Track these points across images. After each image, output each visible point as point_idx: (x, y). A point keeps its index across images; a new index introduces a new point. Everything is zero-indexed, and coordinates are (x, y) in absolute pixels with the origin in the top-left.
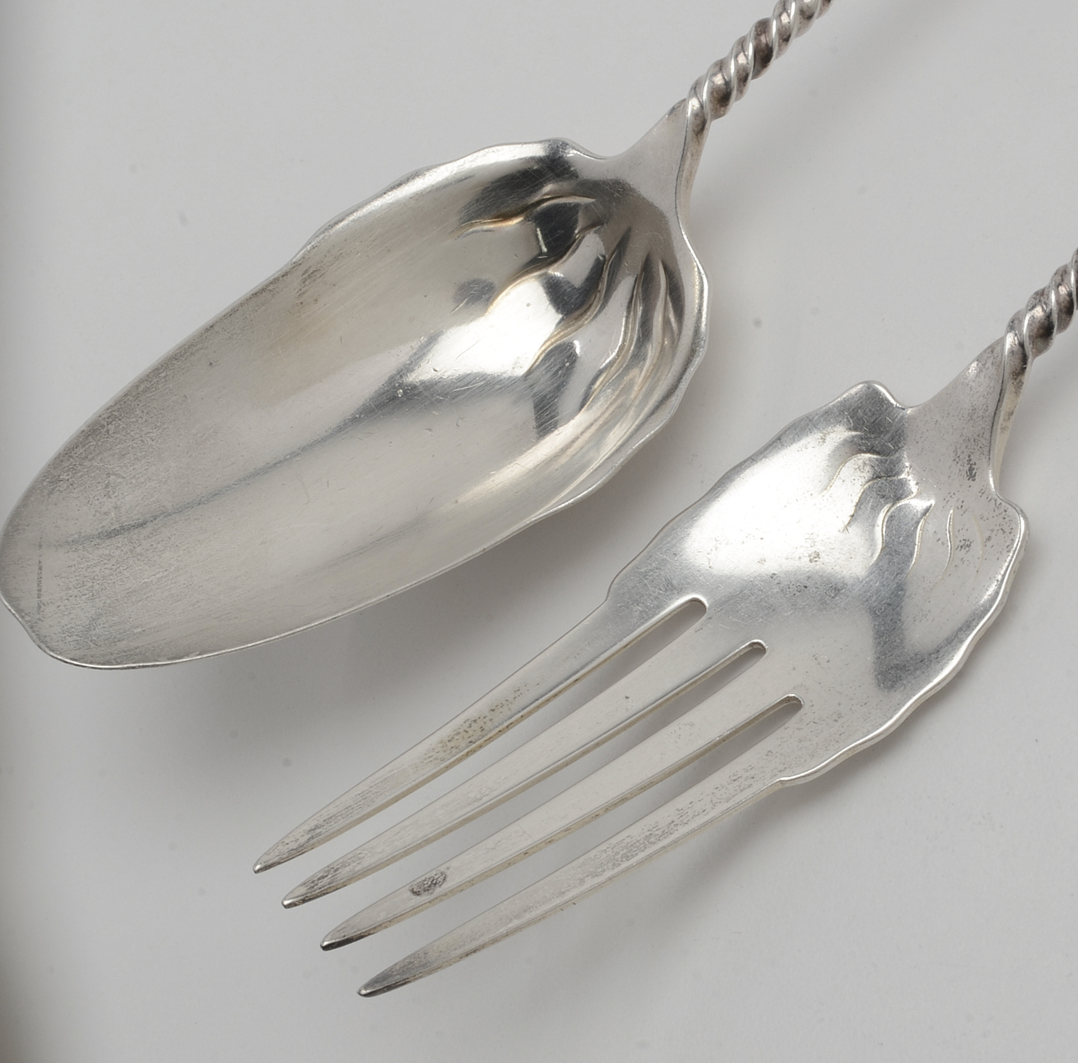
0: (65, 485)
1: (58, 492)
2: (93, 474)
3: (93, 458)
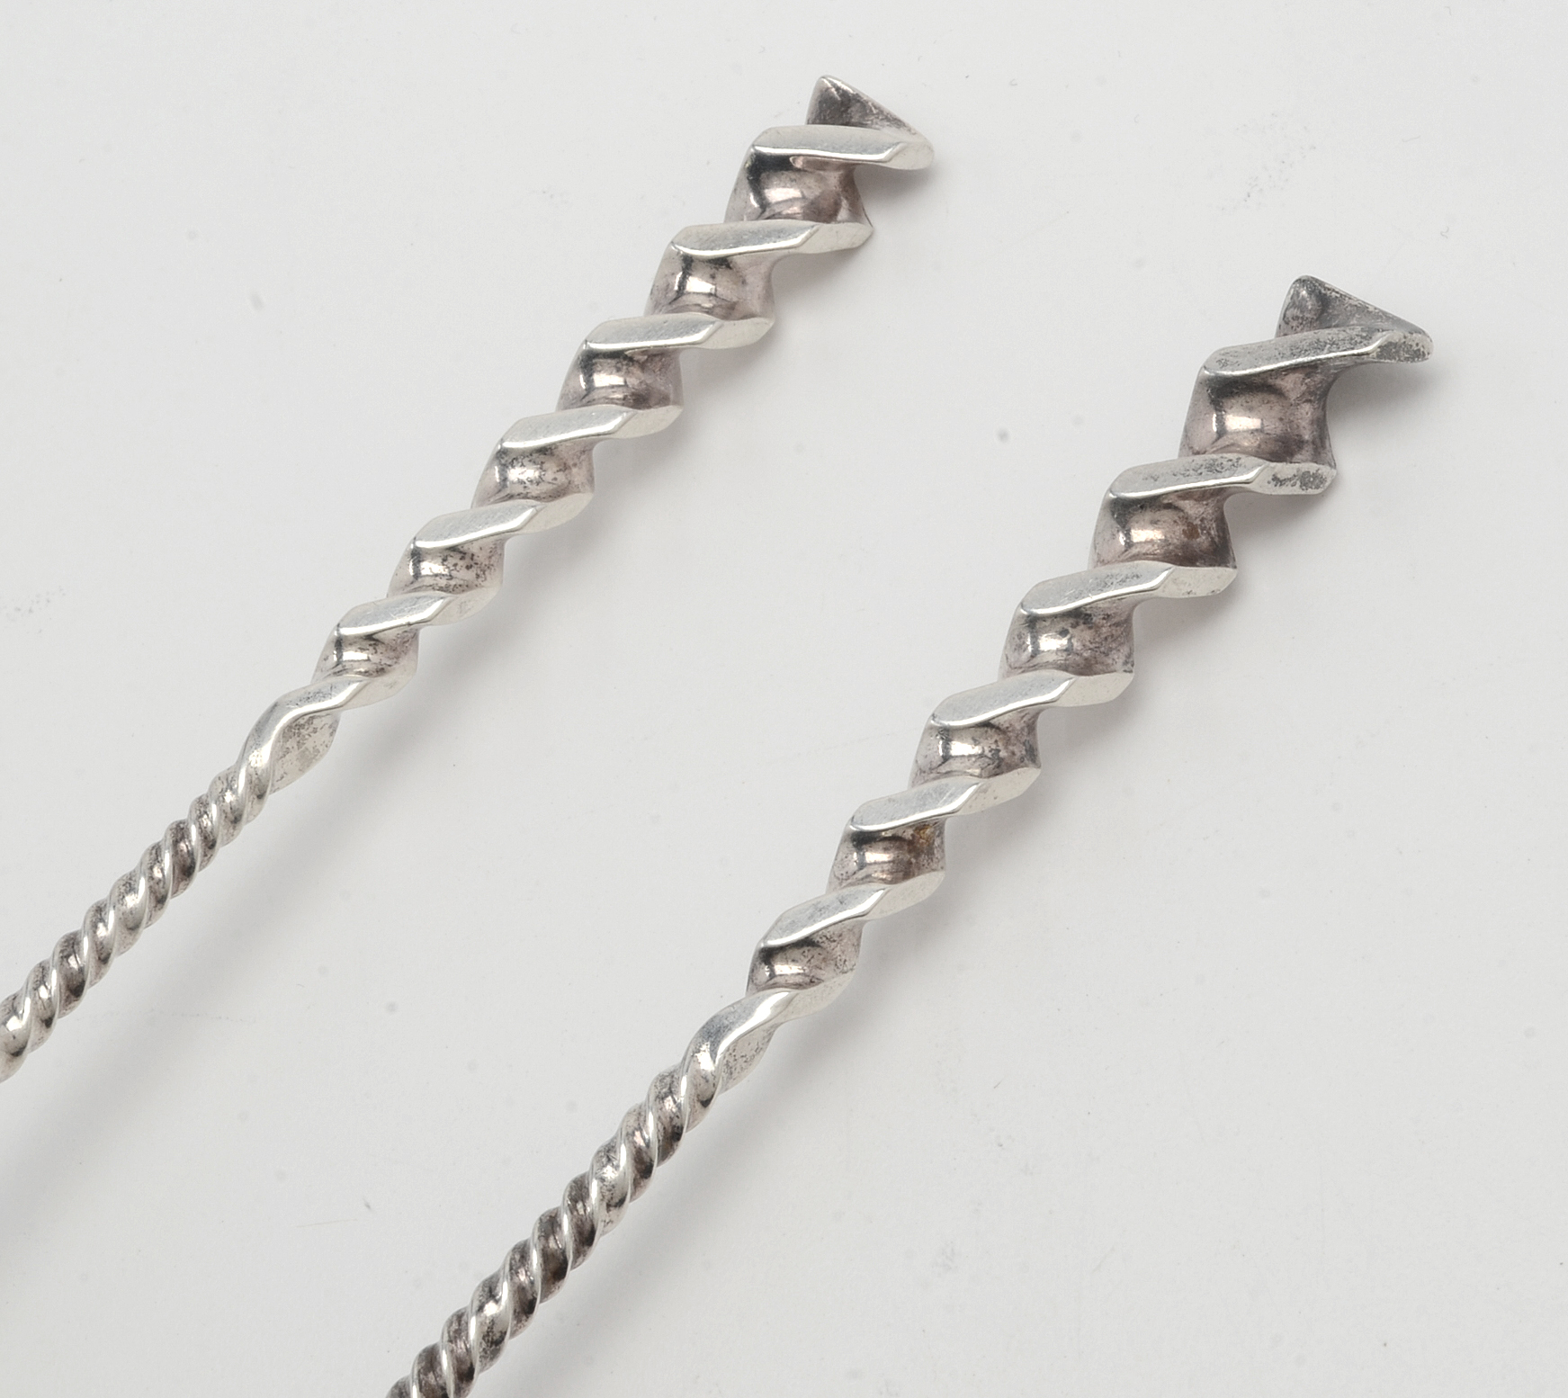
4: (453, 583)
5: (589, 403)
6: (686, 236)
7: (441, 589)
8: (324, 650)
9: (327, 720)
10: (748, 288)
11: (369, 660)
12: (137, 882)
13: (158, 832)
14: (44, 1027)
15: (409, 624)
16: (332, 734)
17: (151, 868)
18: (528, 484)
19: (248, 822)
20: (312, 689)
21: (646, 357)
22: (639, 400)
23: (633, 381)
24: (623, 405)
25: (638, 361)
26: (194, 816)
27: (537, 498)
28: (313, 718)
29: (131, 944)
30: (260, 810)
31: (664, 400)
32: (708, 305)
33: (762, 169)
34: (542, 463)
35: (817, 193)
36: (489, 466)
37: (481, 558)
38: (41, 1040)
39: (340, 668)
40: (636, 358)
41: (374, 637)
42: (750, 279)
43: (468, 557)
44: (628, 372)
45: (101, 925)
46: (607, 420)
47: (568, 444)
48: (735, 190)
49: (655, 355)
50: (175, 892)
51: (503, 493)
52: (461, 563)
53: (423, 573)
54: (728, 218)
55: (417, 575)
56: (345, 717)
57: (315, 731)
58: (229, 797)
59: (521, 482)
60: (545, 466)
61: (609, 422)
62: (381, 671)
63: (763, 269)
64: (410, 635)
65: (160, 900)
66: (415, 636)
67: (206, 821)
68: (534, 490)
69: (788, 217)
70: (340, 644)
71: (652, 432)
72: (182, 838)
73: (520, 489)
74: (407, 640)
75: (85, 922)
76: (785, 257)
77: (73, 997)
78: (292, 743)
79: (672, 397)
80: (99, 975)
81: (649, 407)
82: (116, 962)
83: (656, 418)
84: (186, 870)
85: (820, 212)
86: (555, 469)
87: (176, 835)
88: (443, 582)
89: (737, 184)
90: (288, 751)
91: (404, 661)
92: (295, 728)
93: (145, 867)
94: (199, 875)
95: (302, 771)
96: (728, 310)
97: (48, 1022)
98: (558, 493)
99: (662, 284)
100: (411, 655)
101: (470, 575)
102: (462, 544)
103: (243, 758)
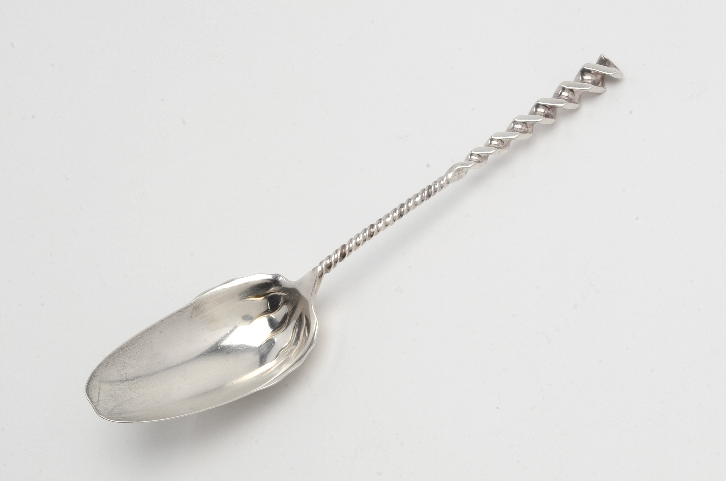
0: (111, 365)
1: (108, 367)
2: (120, 362)
3: (120, 357)
4: (498, 147)
5: (535, 115)
6: (564, 83)
7: (496, 147)
8: (468, 155)
9: (466, 170)
10: (575, 97)
11: (477, 159)
12: (419, 195)
13: (425, 186)
14: (393, 221)
15: (487, 153)
16: (466, 174)
17: (422, 193)
18: (519, 129)
19: (444, 188)
20: (464, 163)
21: (550, 107)
22: (547, 116)
23: (546, 112)
24: (543, 116)
25: (548, 108)
26: (433, 184)
27: (520, 132)
28: (463, 169)
29: (415, 208)
30: (447, 186)
31: (552, 117)
32: (566, 99)
33: (584, 72)
34: (523, 125)
35: (595, 79)
36: (511, 124)
37: (505, 143)
38: (392, 224)
39: (470, 159)
40: (548, 107)
41: (480, 155)
42: (576, 95)
43: (503, 142)
44: (545, 110)
45: (410, 203)
46: (539, 119)
47: (529, 122)
48: (577, 75)
49: (552, 107)
50: (426, 199)
51: (513, 130)
52: (501, 143)
53: (492, 143)
54: (574, 81)
55: (491, 144)
56: (469, 170)
57: (462, 172)
58: (442, 182)
59: (517, 128)
60: (523, 126)
61: (540, 119)
62: (479, 162)
63: (580, 93)
64: (487, 156)
65: (423, 201)
66: (488, 157)
67: (436, 187)
68: (520, 131)
69: (588, 83)
70: (471, 155)
71: (548, 124)
72: (430, 188)
73: (517, 130)
74: (486, 157)
75: (406, 201)
76: (585, 92)
77: (400, 217)
78: (457, 173)
79: (554, 117)
80: (407, 213)
81: (549, 118)
82: (411, 212)
83: (550, 121)
84: (429, 196)
85: (595, 83)
86: (525, 127)
87: (429, 187)
88: (496, 146)
89: (578, 74)
90: (456, 175)
91: (484, 161)
92: (458, 170)
93: (421, 193)
94: (432, 197)
95: (458, 180)
96: (570, 100)
97: (394, 221)
98: (525, 132)
99: (557, 93)
100: (486, 160)
101: (502, 146)
102: (502, 139)
103: (446, 175)
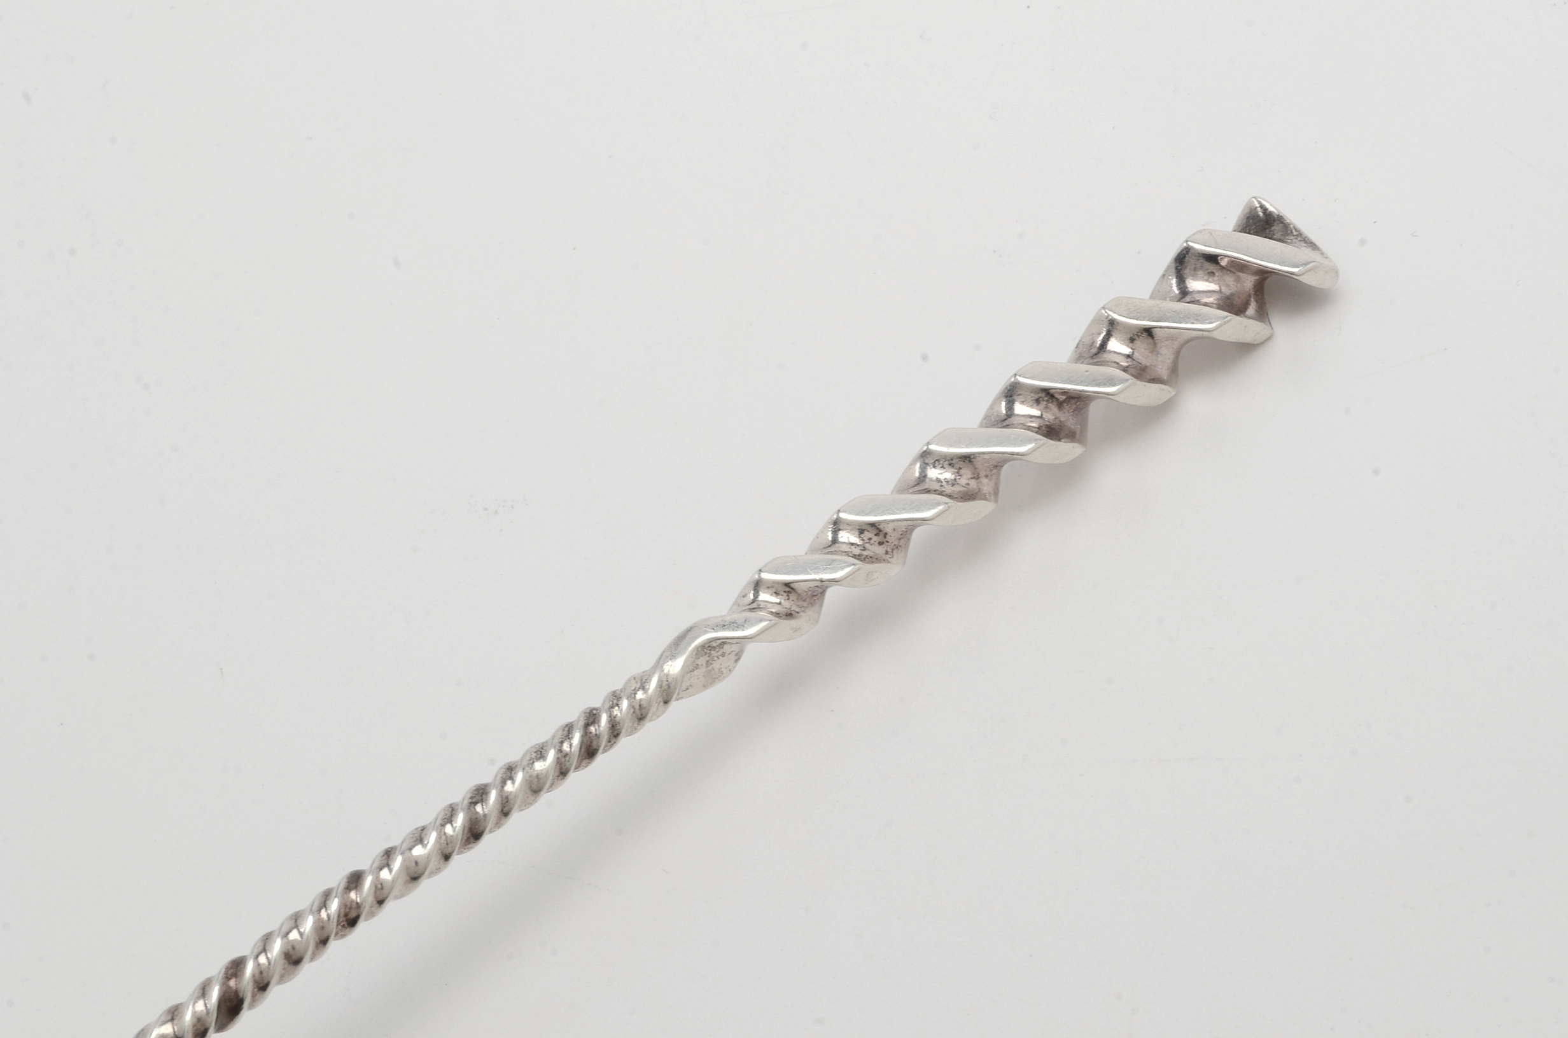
4: (865, 553)
5: (1007, 426)
6: (1116, 304)
7: (854, 556)
8: (744, 589)
9: (735, 648)
10: (1160, 358)
11: (780, 604)
12: (547, 751)
13: (574, 714)
14: (443, 860)
15: (822, 581)
16: (737, 661)
17: (562, 743)
18: (944, 483)
19: (651, 720)
20: (729, 619)
21: (1064, 397)
22: (1051, 432)
23: (1049, 417)
24: (1037, 432)
25: (1057, 399)
26: (607, 706)
27: (949, 496)
28: (724, 643)
29: (531, 804)
30: (664, 712)
31: (1072, 436)
32: (1125, 364)
33: (1187, 262)
34: (960, 468)
35: (1233, 291)
36: (913, 463)
37: (892, 538)
38: (438, 870)
39: (754, 605)
40: (1057, 396)
41: (792, 585)
42: (1164, 351)
43: (882, 535)
44: (1046, 407)
45: (509, 782)
46: (1023, 443)
47: (986, 456)
48: (1164, 275)
49: (1073, 398)
50: (577, 768)
51: (920, 485)
52: (875, 539)
53: (841, 540)
54: (1152, 297)
55: (835, 541)
56: (750, 649)
57: (723, 655)
58: (640, 695)
59: (939, 480)
60: (962, 472)
61: (1025, 445)
62: (789, 615)
63: (1176, 345)
64: (820, 590)
65: (563, 773)
66: (823, 593)
67: (616, 711)
68: (948, 489)
69: (1206, 305)
70: (757, 585)
71: (1057, 462)
72: (593, 723)
73: (936, 486)
74: (817, 593)
75: (496, 777)
76: (1198, 338)
77: (472, 840)
78: (702, 661)
79: (1078, 436)
80: (498, 825)
81: (1059, 440)
82: (516, 817)
83: (1064, 451)
84: (589, 752)
85: (1233, 305)
86: (970, 476)
87: (588, 719)
88: (857, 551)
89: (1166, 271)
90: (697, 667)
91: (810, 612)
92: (708, 648)
93: (556, 741)
94: (601, 759)
95: (705, 687)
96: (1140, 372)
97: (447, 857)
98: (968, 496)
99: (1088, 340)
100: (817, 606)
101: (880, 550)
102: (880, 522)
103: (659, 664)
